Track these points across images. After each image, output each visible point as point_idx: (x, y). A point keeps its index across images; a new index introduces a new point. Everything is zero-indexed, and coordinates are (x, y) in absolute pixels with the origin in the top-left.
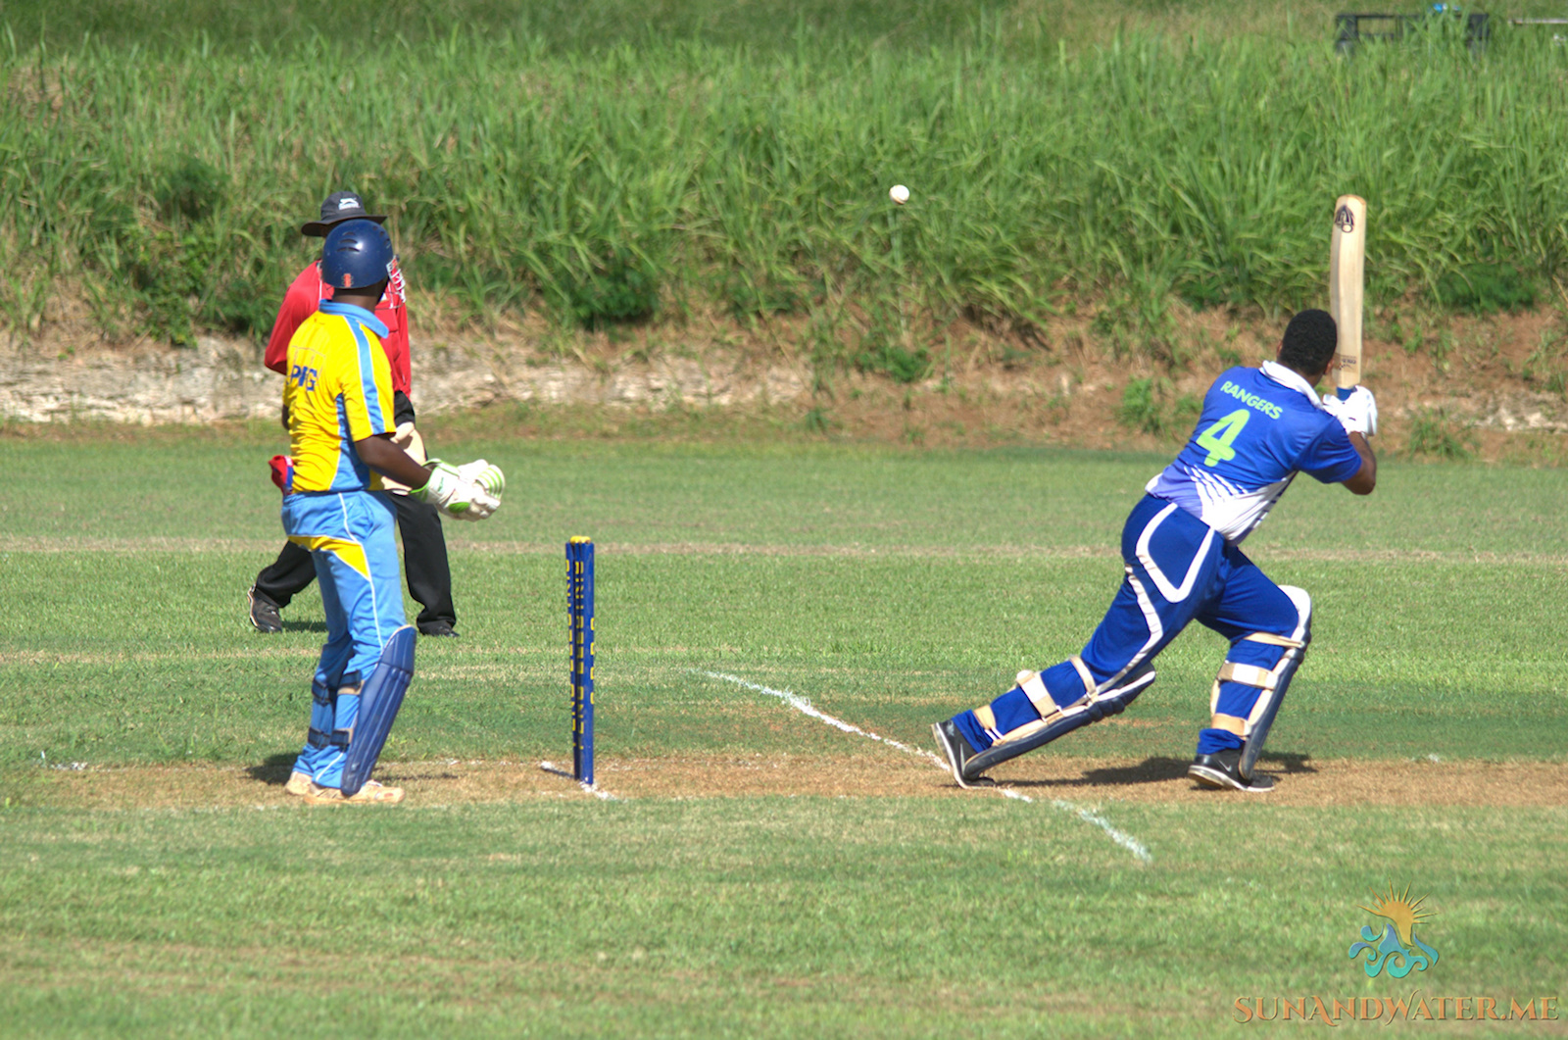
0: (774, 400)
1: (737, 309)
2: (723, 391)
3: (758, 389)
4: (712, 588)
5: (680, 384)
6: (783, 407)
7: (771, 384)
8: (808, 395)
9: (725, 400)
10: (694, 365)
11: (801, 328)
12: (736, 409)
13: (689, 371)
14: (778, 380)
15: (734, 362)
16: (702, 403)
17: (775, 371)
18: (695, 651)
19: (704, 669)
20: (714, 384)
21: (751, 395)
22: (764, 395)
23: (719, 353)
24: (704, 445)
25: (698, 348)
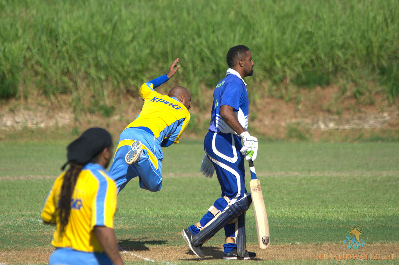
0: (60, 125)
1: (46, 93)
2: (42, 122)
3: (54, 121)
4: (39, 191)
5: (26, 120)
6: (64, 127)
7: (59, 119)
8: (72, 123)
9: (43, 125)
10: (31, 113)
11: (69, 99)
12: (47, 128)
13: (29, 115)
14: (61, 117)
15: (45, 112)
16: (34, 127)
17: (60, 114)
18: (33, 213)
19: (36, 219)
20: (38, 120)
21: (52, 123)
22: (57, 123)
23: (40, 108)
24: (36, 141)
25: (32, 107)
